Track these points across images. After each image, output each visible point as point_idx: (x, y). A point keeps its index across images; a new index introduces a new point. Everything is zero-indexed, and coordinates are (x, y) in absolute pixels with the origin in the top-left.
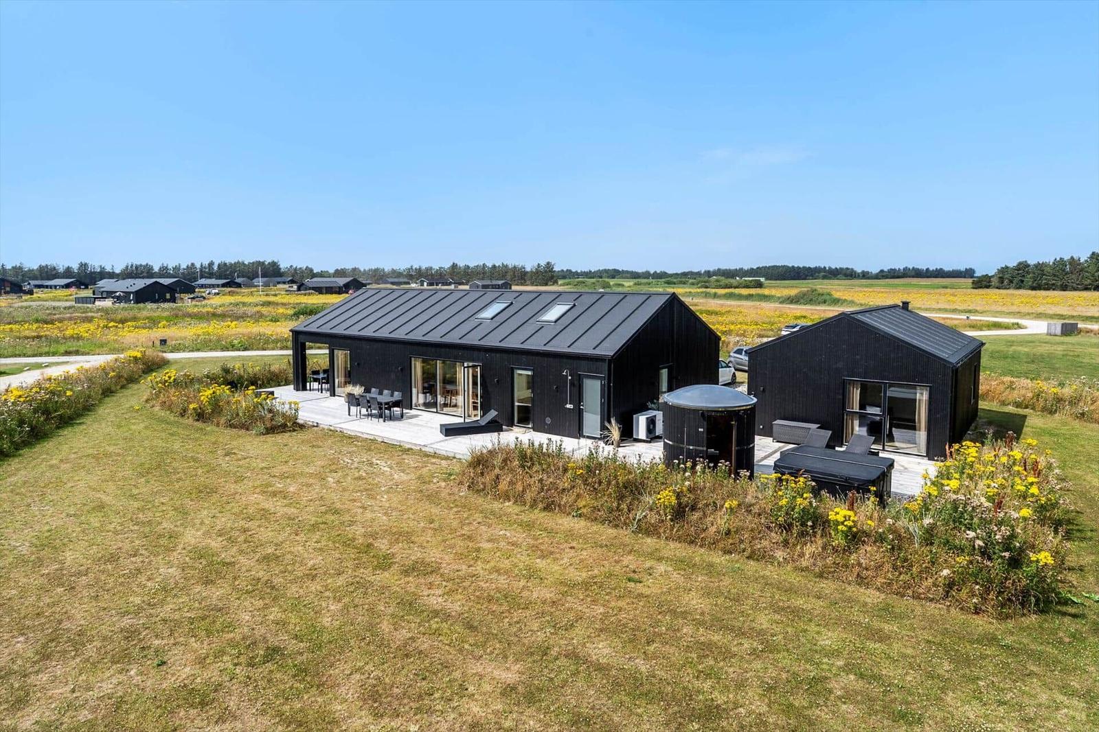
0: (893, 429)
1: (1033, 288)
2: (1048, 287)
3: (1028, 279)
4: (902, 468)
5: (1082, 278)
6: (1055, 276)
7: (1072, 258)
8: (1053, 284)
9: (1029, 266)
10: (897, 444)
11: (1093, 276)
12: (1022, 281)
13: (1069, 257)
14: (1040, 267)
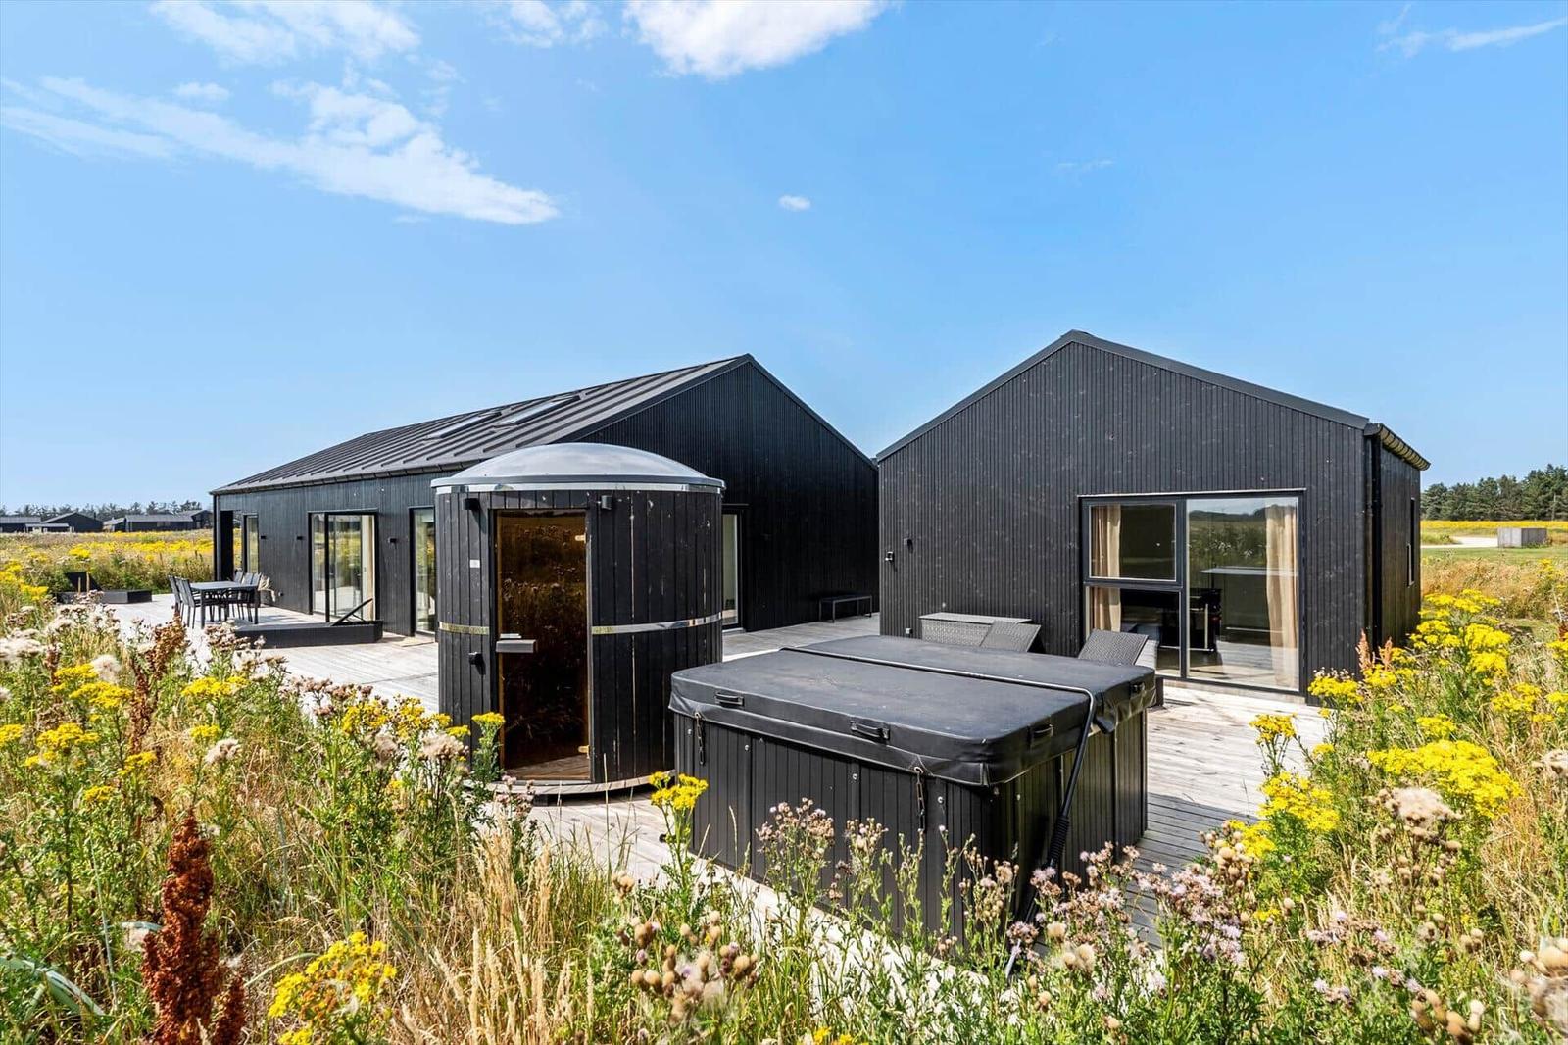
0: (1219, 643)
1: (1454, 518)
2: (1474, 516)
3: (1447, 507)
4: (1226, 724)
5: (1521, 504)
6: (1482, 501)
7: (1504, 478)
8: (1481, 513)
9: (1446, 490)
10: (1225, 669)
11: (1536, 500)
12: (1438, 510)
13: (1500, 477)
14: (1461, 491)
